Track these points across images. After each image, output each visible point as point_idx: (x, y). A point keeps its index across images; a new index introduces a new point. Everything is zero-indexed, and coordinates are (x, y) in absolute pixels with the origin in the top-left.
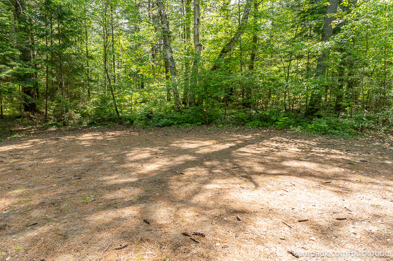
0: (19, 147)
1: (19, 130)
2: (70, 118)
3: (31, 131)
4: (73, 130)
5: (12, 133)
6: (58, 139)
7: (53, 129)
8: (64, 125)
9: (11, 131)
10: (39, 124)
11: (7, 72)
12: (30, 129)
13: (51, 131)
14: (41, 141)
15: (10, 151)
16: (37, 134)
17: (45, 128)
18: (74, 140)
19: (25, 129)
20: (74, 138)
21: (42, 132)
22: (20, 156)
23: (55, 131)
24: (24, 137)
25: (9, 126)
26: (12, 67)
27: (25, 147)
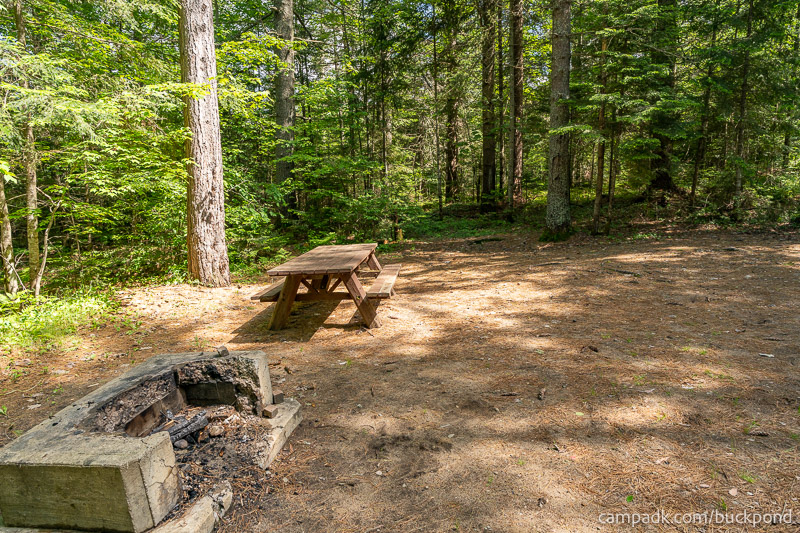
0: (657, 258)
1: (643, 226)
2: (747, 204)
3: (666, 229)
4: (756, 233)
5: (632, 230)
6: (733, 250)
7: (711, 227)
8: (734, 218)
9: (630, 226)
10: (679, 214)
11: (644, 113)
12: (664, 225)
13: (707, 232)
14: (695, 251)
15: (645, 265)
16: (679, 236)
17: (692, 224)
18: (771, 257)
19: (652, 223)
20: (770, 252)
21: (688, 231)
22: (666, 277)
23: (715, 232)
24: (657, 240)
25: (623, 216)
26: (653, 101)
27: (667, 260)
